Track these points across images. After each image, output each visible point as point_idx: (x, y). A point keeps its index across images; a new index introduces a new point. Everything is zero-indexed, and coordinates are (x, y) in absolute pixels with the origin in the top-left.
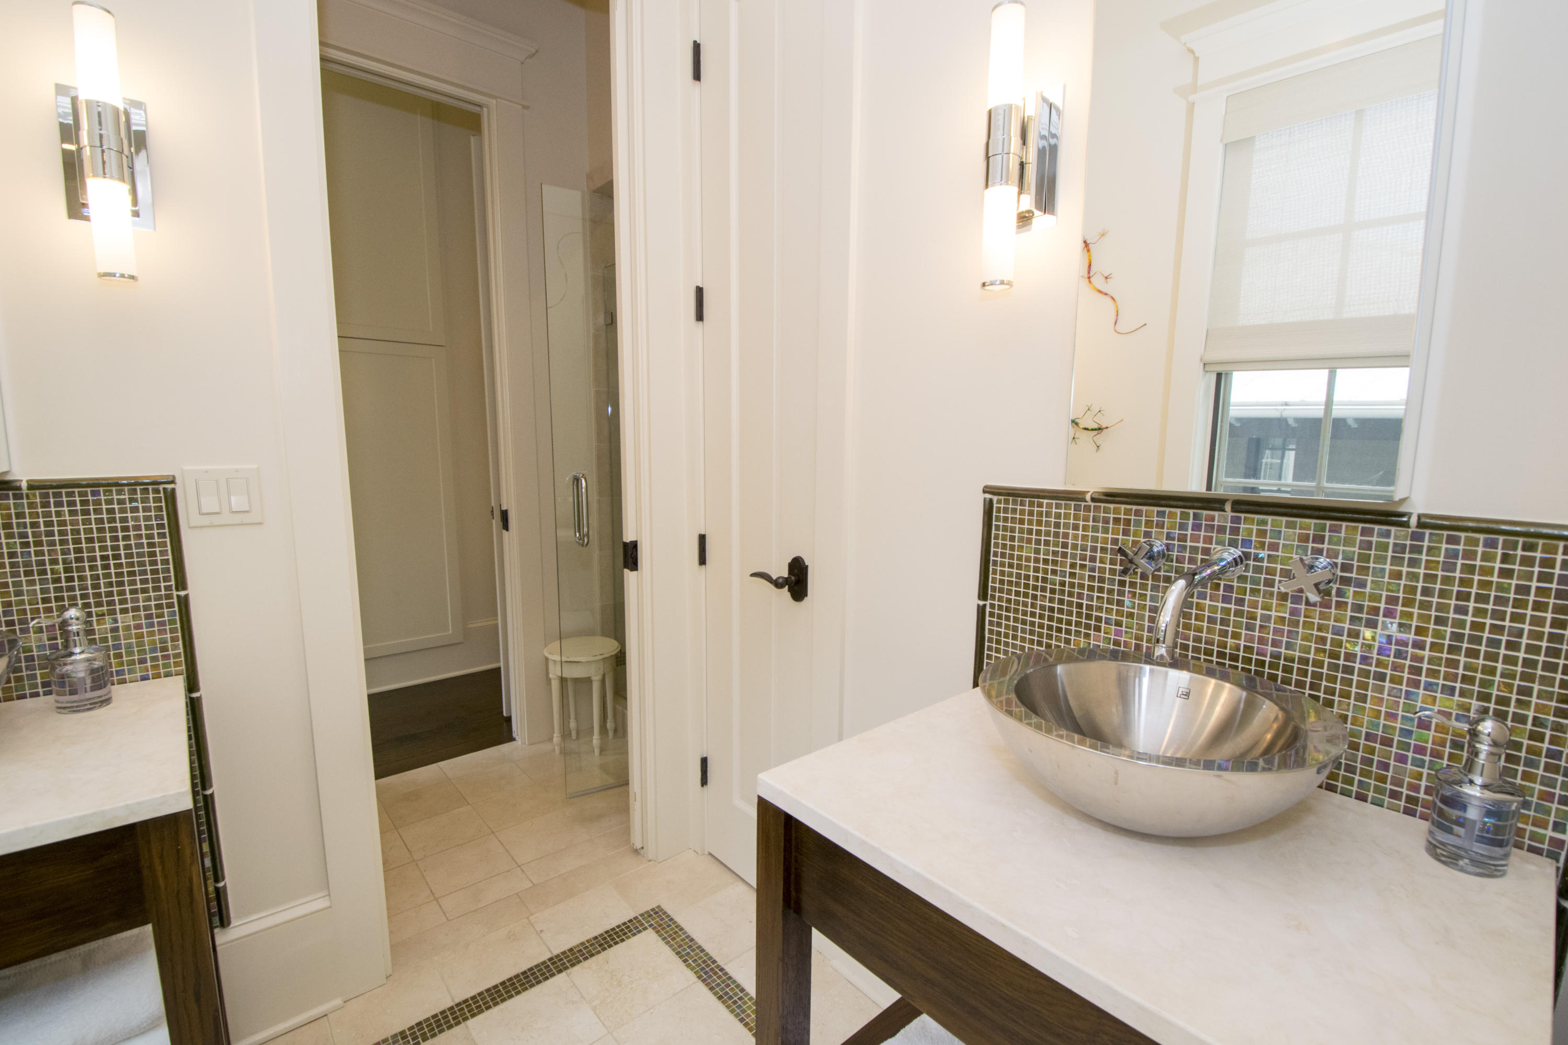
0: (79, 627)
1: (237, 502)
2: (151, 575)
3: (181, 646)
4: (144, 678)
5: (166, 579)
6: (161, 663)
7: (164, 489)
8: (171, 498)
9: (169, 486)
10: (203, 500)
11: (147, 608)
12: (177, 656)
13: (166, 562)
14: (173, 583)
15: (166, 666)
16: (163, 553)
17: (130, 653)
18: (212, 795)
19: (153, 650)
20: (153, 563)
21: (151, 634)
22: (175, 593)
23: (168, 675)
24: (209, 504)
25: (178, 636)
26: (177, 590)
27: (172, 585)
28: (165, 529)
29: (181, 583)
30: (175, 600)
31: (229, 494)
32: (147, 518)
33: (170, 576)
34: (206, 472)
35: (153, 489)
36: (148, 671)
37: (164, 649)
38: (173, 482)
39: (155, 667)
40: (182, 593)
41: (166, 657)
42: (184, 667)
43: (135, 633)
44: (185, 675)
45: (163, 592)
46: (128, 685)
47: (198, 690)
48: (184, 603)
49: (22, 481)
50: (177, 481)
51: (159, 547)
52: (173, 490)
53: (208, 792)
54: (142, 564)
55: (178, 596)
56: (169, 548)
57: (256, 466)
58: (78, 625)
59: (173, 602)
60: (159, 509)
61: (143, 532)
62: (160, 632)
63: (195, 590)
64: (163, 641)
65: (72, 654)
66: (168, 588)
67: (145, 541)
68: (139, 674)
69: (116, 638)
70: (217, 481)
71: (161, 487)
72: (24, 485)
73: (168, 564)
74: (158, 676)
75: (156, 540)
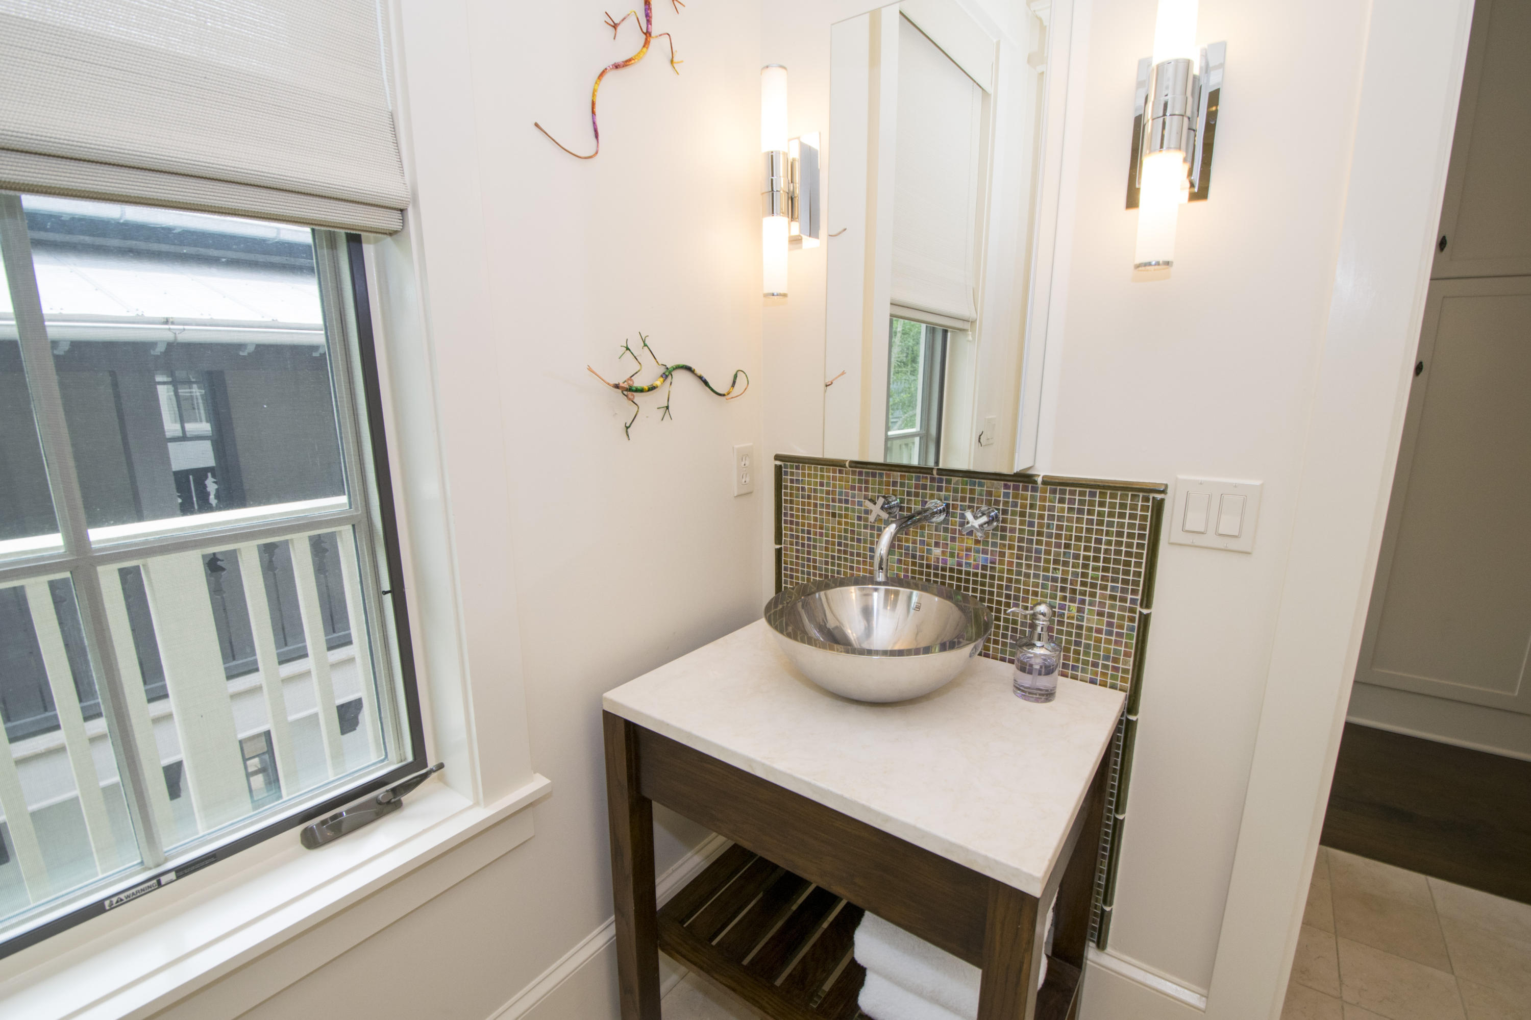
0: (1044, 623)
1: (1229, 524)
2: (1122, 584)
3: (1131, 663)
4: (1093, 682)
5: (1134, 592)
6: (1110, 672)
7: (1154, 498)
8: (1158, 508)
9: (1159, 496)
10: (1190, 515)
11: (1111, 616)
12: (1125, 671)
13: (1138, 574)
14: (1139, 597)
15: (1114, 677)
16: (1138, 565)
17: (1087, 654)
18: (1122, 821)
19: (1106, 658)
20: (1126, 573)
21: (1108, 642)
22: (1139, 609)
23: (1113, 687)
24: (1195, 521)
25: (1131, 652)
26: (1141, 606)
27: (1137, 600)
28: (1145, 540)
29: (1147, 601)
30: (1137, 616)
31: (1220, 512)
32: (1131, 526)
33: (1138, 590)
34: (1201, 484)
35: (1143, 497)
36: (1097, 676)
37: (1116, 660)
38: (1163, 492)
39: (1104, 675)
40: (1145, 611)
41: (1116, 669)
42: (1129, 685)
43: (1095, 637)
44: (1128, 693)
45: (1128, 605)
46: (1078, 682)
47: (1136, 713)
48: (1145, 621)
49: (1039, 475)
50: (1169, 490)
51: (1135, 558)
52: (1162, 500)
53: (1120, 817)
54: (1116, 571)
55: (1140, 612)
56: (1144, 561)
57: (1258, 483)
58: (1043, 621)
59: (1135, 617)
60: (1144, 518)
61: (1125, 539)
62: (1116, 642)
63: (1158, 611)
64: (1116, 652)
65: (1034, 645)
66: (1133, 601)
67: (1124, 549)
68: (1089, 676)
69: (1079, 635)
70: (1210, 497)
71: (1151, 496)
72: (1040, 480)
73: (1140, 577)
74: (1104, 684)
75: (1135, 550)
